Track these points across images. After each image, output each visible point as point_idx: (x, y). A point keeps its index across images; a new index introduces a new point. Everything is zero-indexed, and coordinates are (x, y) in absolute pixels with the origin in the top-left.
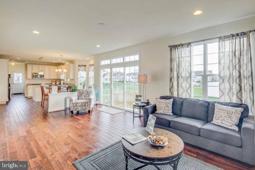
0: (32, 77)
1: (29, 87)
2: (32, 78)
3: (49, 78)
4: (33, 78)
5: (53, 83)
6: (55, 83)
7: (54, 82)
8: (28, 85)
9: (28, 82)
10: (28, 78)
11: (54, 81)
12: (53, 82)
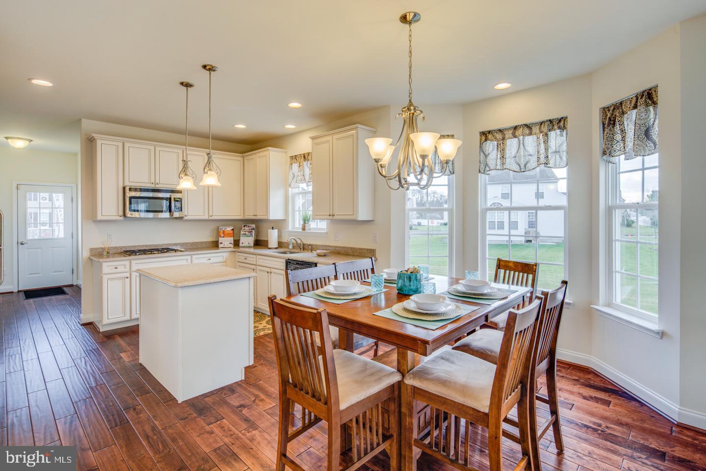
0: (121, 213)
1: (108, 266)
2: (124, 215)
3: (206, 217)
4: (129, 214)
5: (221, 240)
6: (231, 239)
7: (228, 235)
8: (100, 254)
9: (99, 239)
10: (100, 217)
11: (229, 229)
12: (225, 235)
